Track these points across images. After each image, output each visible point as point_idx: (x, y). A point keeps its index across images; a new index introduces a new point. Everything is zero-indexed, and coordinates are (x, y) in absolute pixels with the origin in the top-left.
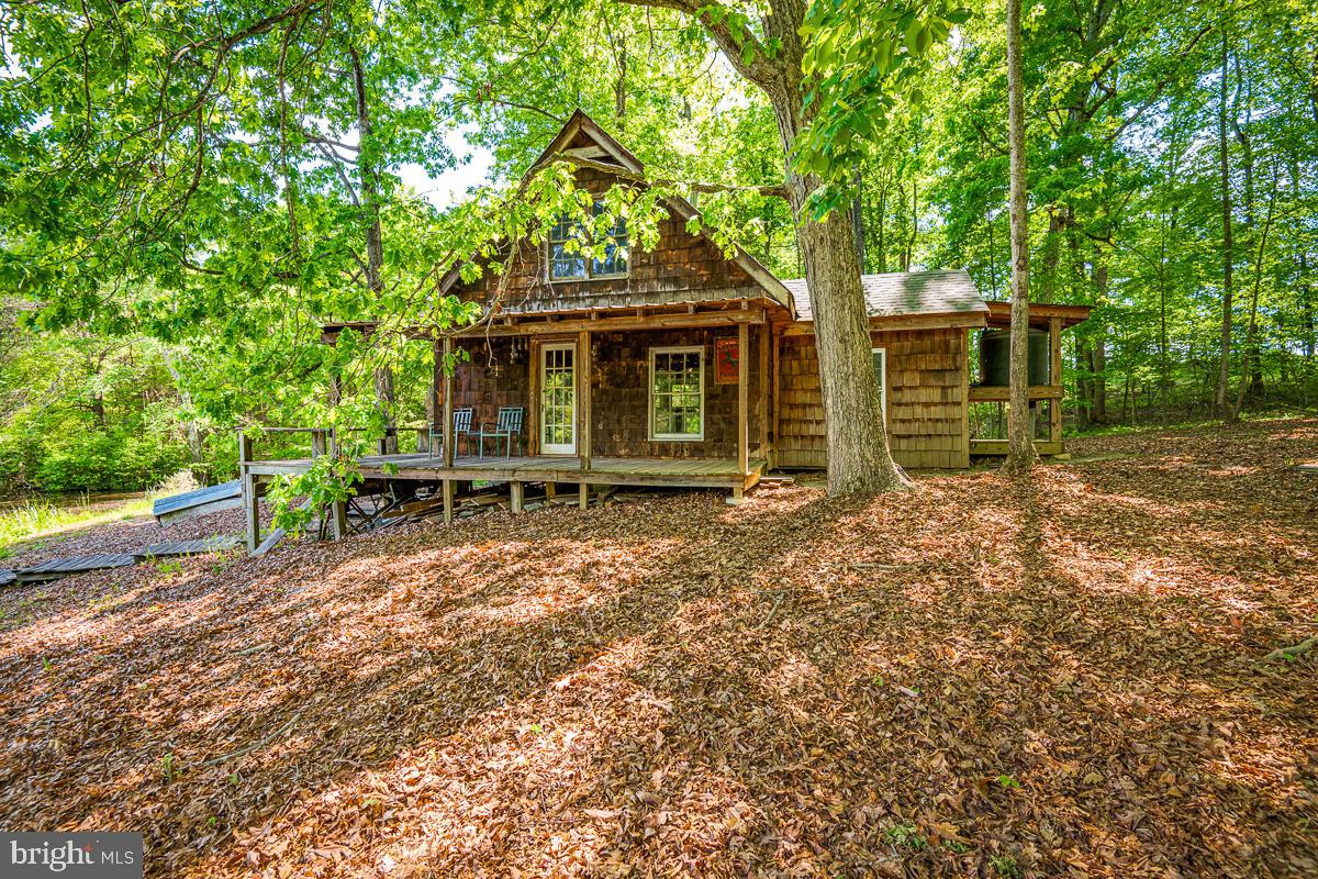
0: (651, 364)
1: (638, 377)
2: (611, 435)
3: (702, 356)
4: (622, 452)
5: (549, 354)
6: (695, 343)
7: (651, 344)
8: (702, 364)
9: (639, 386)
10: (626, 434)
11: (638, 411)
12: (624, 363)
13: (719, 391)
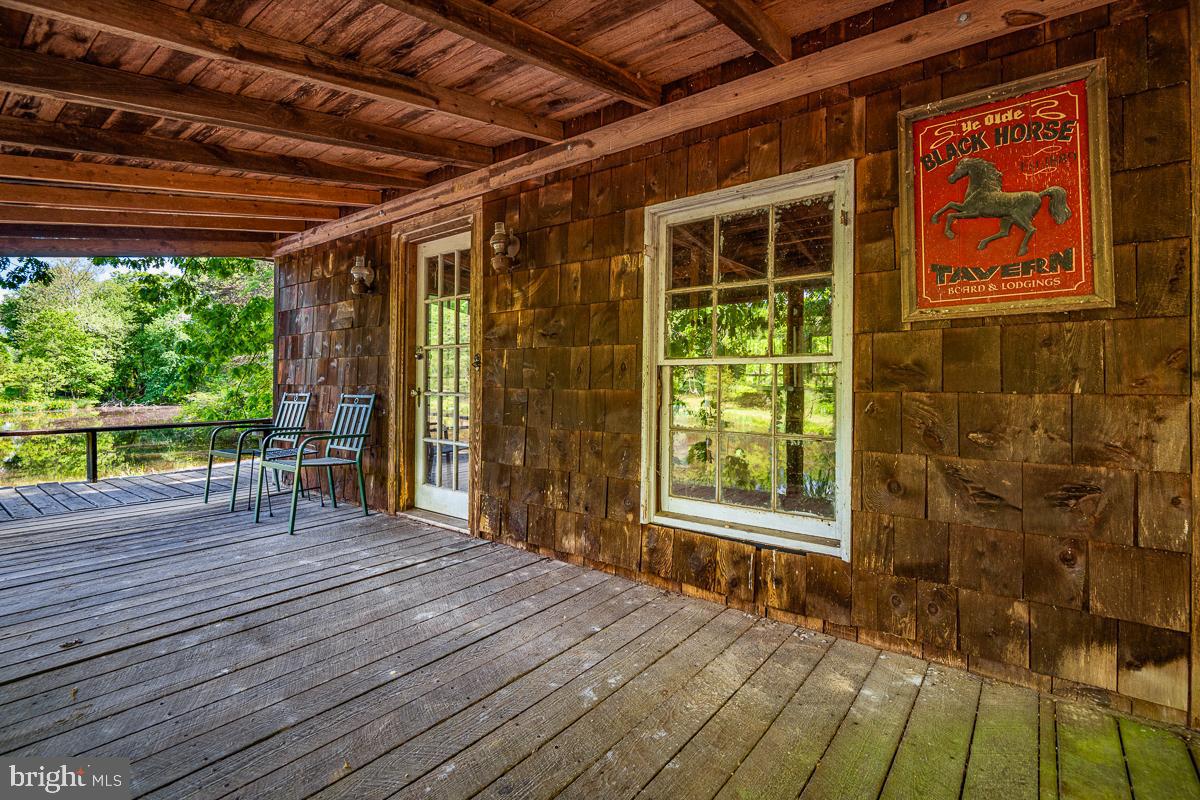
0: (654, 267)
1: (613, 308)
2: (542, 487)
3: (844, 203)
4: (570, 543)
5: (432, 263)
6: (814, 157)
7: (652, 196)
8: (843, 239)
9: (615, 337)
10: (580, 490)
11: (611, 419)
12: (575, 268)
13: (929, 349)
